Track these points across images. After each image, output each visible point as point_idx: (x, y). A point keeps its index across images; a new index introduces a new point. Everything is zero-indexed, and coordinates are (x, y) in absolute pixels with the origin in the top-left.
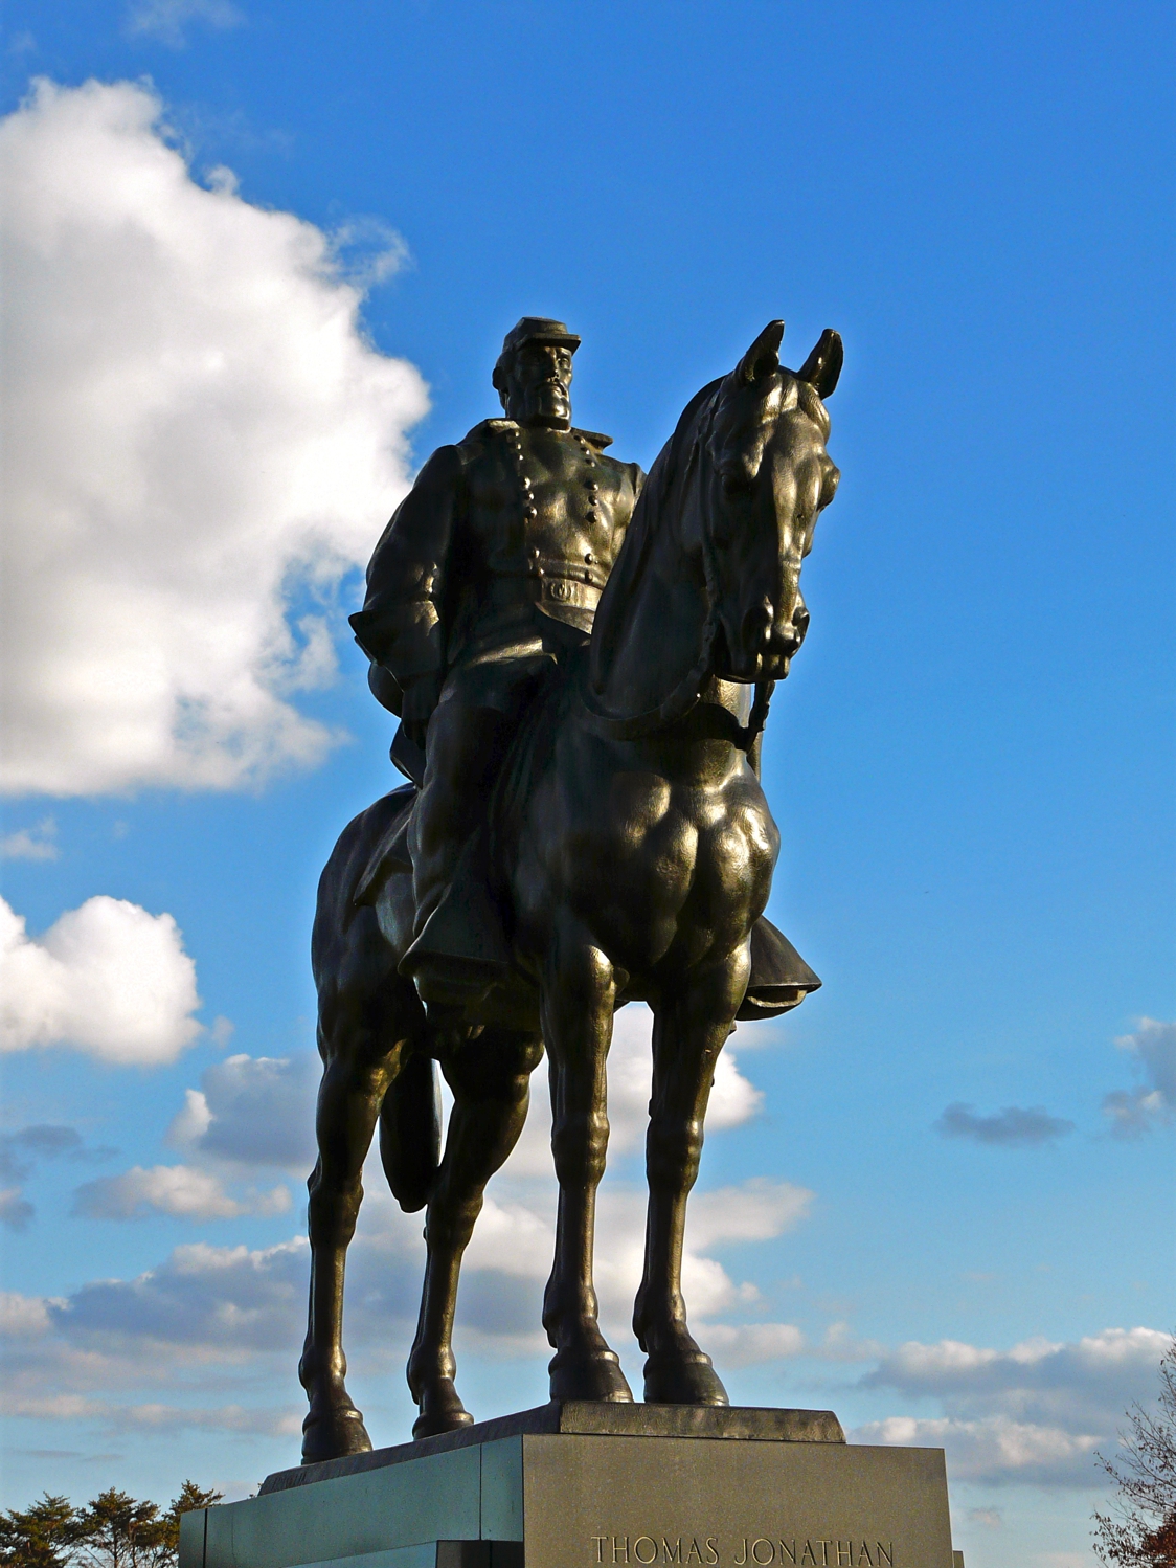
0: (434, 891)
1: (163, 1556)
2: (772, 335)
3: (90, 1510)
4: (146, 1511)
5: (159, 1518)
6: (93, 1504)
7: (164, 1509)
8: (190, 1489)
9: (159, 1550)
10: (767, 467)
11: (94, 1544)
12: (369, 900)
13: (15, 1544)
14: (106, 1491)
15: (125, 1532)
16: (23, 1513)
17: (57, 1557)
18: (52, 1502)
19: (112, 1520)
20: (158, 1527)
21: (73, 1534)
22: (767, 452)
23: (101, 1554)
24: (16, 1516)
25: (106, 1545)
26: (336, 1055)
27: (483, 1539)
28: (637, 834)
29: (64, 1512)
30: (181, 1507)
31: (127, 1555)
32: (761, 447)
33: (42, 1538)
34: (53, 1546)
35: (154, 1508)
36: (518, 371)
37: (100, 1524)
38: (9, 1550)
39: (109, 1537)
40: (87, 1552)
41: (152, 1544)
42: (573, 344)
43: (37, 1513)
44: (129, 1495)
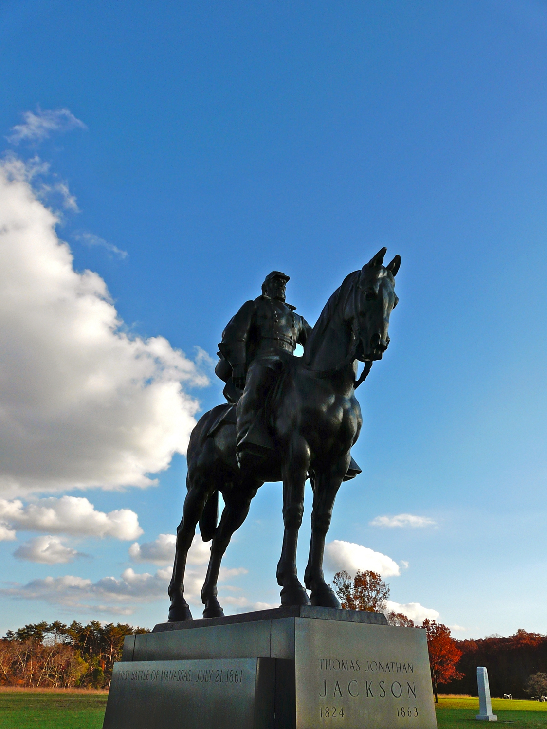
0: (245, 427)
1: (67, 636)
2: (383, 251)
3: (52, 625)
4: (64, 626)
5: (67, 628)
6: (52, 624)
7: (68, 626)
8: (75, 622)
9: (66, 635)
10: (380, 290)
11: (52, 633)
12: (213, 435)
13: (34, 631)
14: (56, 621)
15: (59, 630)
16: (37, 625)
17: (43, 635)
18: (43, 623)
19: (56, 627)
20: (66, 630)
21: (47, 630)
22: (380, 286)
23: (53, 635)
24: (35, 625)
25: (54, 633)
26: (194, 486)
27: (272, 657)
28: (324, 409)
29: (46, 625)
30: (72, 626)
31: (59, 636)
32: (378, 285)
33: (40, 631)
34: (42, 632)
35: (66, 625)
36: (271, 285)
37: (53, 628)
38: (32, 633)
39: (55, 631)
40: (50, 634)
41: (65, 634)
42: (287, 279)
43: (40, 625)
44: (61, 622)
